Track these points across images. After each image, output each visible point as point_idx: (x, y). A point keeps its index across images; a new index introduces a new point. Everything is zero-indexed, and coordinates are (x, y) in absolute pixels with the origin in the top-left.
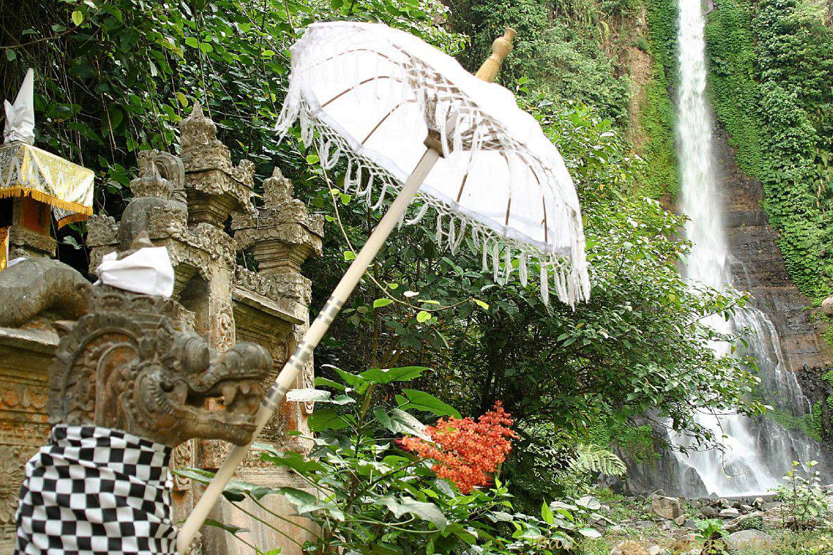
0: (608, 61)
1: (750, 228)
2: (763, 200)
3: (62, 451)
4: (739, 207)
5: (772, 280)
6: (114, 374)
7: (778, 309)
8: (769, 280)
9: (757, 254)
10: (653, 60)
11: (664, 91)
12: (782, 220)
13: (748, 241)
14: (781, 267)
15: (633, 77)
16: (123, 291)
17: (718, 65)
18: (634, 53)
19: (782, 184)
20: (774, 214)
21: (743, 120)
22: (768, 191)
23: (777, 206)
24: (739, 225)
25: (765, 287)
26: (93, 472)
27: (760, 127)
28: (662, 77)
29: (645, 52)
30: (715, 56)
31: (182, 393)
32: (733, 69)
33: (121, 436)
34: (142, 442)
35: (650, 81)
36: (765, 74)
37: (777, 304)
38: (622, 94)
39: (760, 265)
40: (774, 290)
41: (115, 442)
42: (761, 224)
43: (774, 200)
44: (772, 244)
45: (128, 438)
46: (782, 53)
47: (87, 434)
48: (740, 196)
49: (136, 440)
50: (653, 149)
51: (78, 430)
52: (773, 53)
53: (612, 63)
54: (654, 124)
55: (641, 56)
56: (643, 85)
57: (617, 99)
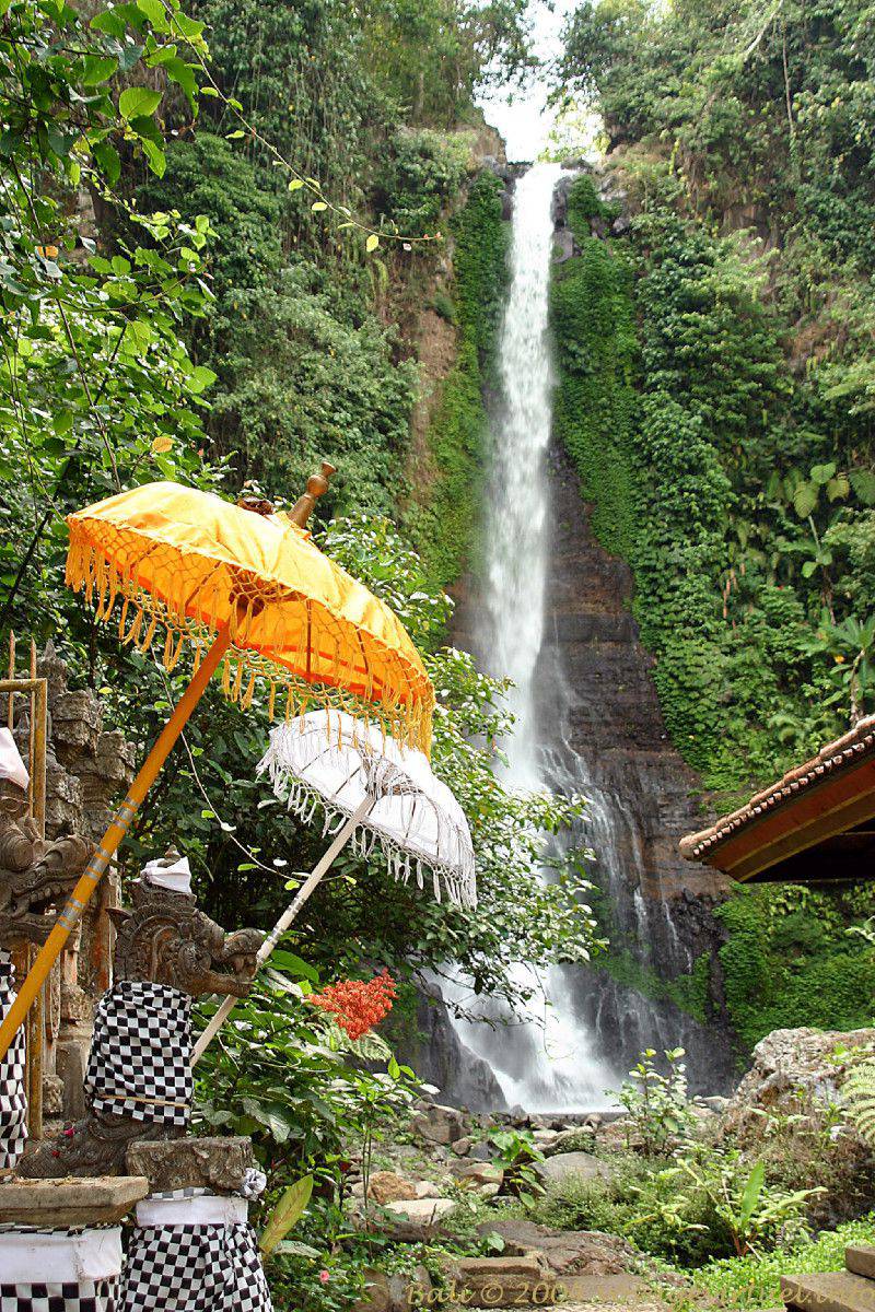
0: (381, 333)
1: (605, 646)
2: (633, 598)
3: (130, 999)
4: (588, 608)
5: (639, 739)
6: (163, 948)
7: (646, 790)
8: (634, 738)
9: (616, 692)
10: (461, 336)
11: (476, 394)
12: (663, 636)
13: (602, 668)
14: (656, 717)
15: (423, 365)
16: (166, 889)
17: (573, 354)
18: (427, 320)
19: (666, 573)
20: (649, 623)
21: (609, 456)
22: (642, 583)
23: (655, 610)
24: (587, 639)
25: (624, 751)
26: (152, 1014)
27: (637, 469)
28: (474, 368)
29: (447, 320)
30: (569, 337)
31: (208, 962)
32: (597, 365)
33: (169, 990)
34: (181, 995)
35: (453, 372)
36: (653, 377)
37: (644, 781)
38: (401, 394)
39: (619, 712)
40: (641, 756)
41: (166, 994)
42: (624, 640)
43: (650, 599)
44: (642, 675)
45: (175, 992)
46: (684, 344)
47: (146, 988)
48: (593, 587)
49: (178, 993)
50: (448, 496)
51: (140, 985)
52: (668, 343)
53: (387, 337)
54: (454, 451)
55: (439, 325)
56: (438, 380)
57: (392, 402)
